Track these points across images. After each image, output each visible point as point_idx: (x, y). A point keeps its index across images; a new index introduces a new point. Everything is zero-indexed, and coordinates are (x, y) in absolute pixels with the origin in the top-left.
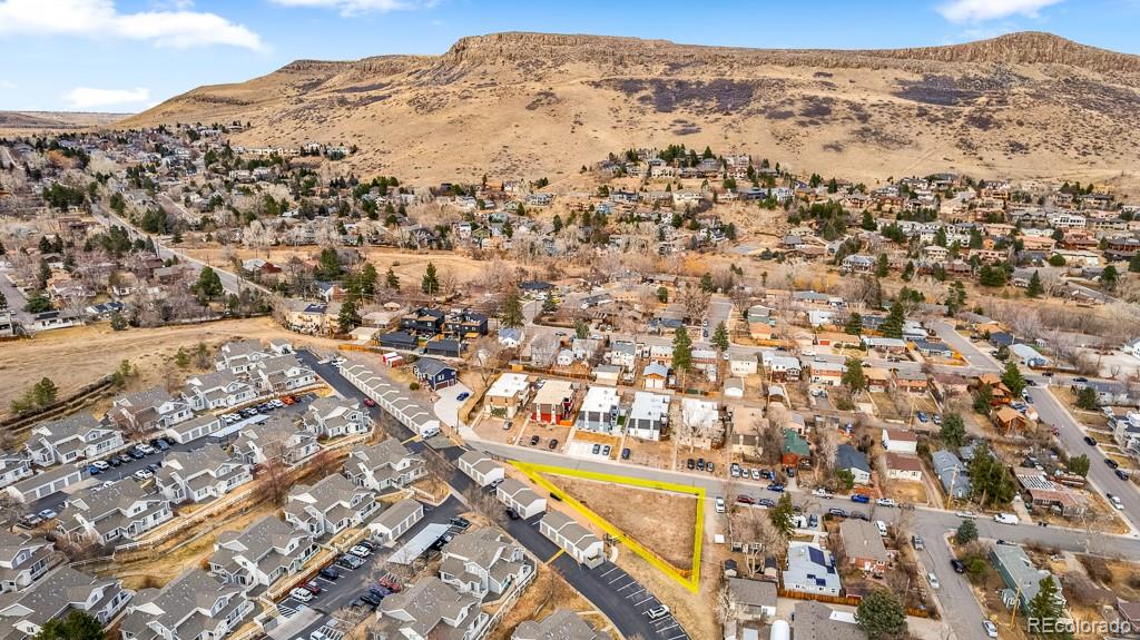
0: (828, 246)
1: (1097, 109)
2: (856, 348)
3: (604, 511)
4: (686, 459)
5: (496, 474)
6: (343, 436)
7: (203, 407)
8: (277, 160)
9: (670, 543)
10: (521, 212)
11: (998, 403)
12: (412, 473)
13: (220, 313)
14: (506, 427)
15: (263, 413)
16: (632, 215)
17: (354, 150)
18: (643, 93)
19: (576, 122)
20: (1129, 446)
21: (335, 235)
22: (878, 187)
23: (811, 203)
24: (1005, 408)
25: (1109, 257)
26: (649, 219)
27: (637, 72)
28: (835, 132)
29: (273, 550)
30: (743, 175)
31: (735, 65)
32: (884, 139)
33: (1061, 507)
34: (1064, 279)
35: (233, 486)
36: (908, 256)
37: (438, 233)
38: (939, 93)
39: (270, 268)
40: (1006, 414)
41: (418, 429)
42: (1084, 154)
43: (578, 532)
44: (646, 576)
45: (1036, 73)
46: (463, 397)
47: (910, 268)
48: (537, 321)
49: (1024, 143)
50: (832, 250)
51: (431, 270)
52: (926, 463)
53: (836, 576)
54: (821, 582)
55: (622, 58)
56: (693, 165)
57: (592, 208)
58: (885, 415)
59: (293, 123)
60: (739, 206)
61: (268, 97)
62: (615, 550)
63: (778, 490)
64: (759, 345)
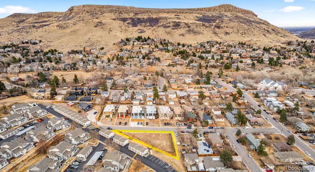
0: (185, 62)
1: (244, 23)
2: (200, 88)
3: (145, 141)
4: (164, 123)
5: (112, 135)
6: (61, 129)
7: (9, 126)
8: (13, 45)
9: (166, 147)
10: (97, 57)
11: (237, 99)
12: (86, 138)
13: (7, 95)
14: (111, 120)
15: (32, 125)
16: (131, 56)
17: (40, 41)
18: (128, 22)
19: (110, 30)
20: (268, 106)
21: (40, 68)
22: (195, 45)
23: (179, 50)
24: (239, 100)
25: (252, 60)
26: (135, 57)
27: (126, 16)
28: (182, 31)
29: (49, 168)
30: (159, 43)
31: (153, 13)
32: (195, 32)
33: (257, 123)
34: (244, 66)
35: (28, 150)
36: (206, 63)
37: (73, 65)
38: (207, 20)
39: (20, 79)
40: (240, 101)
41: (84, 124)
42: (242, 35)
43: (140, 148)
44: (162, 157)
45: (228, 14)
46: (95, 113)
47: (207, 66)
48: (111, 89)
49: (228, 32)
50: (186, 63)
51: (76, 76)
52: (224, 116)
53: (211, 149)
54: (208, 151)
55: (121, 12)
56: (145, 42)
57: (118, 55)
58: (211, 105)
59: (17, 34)
60: (160, 52)
61: (5, 25)
62: (151, 151)
63: (190, 128)
64: (175, 90)
